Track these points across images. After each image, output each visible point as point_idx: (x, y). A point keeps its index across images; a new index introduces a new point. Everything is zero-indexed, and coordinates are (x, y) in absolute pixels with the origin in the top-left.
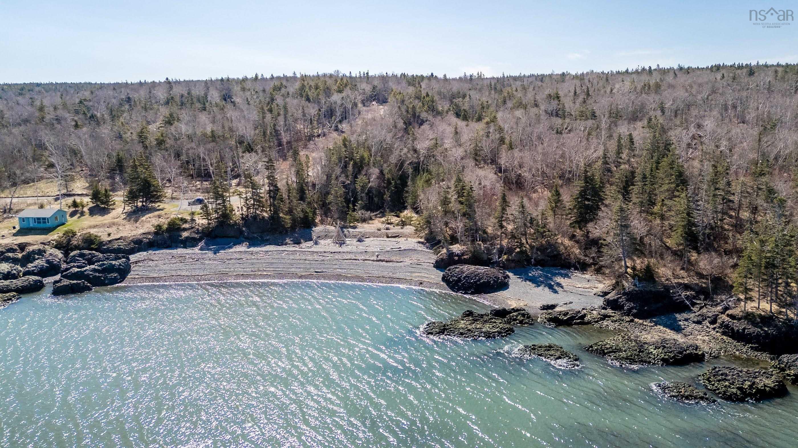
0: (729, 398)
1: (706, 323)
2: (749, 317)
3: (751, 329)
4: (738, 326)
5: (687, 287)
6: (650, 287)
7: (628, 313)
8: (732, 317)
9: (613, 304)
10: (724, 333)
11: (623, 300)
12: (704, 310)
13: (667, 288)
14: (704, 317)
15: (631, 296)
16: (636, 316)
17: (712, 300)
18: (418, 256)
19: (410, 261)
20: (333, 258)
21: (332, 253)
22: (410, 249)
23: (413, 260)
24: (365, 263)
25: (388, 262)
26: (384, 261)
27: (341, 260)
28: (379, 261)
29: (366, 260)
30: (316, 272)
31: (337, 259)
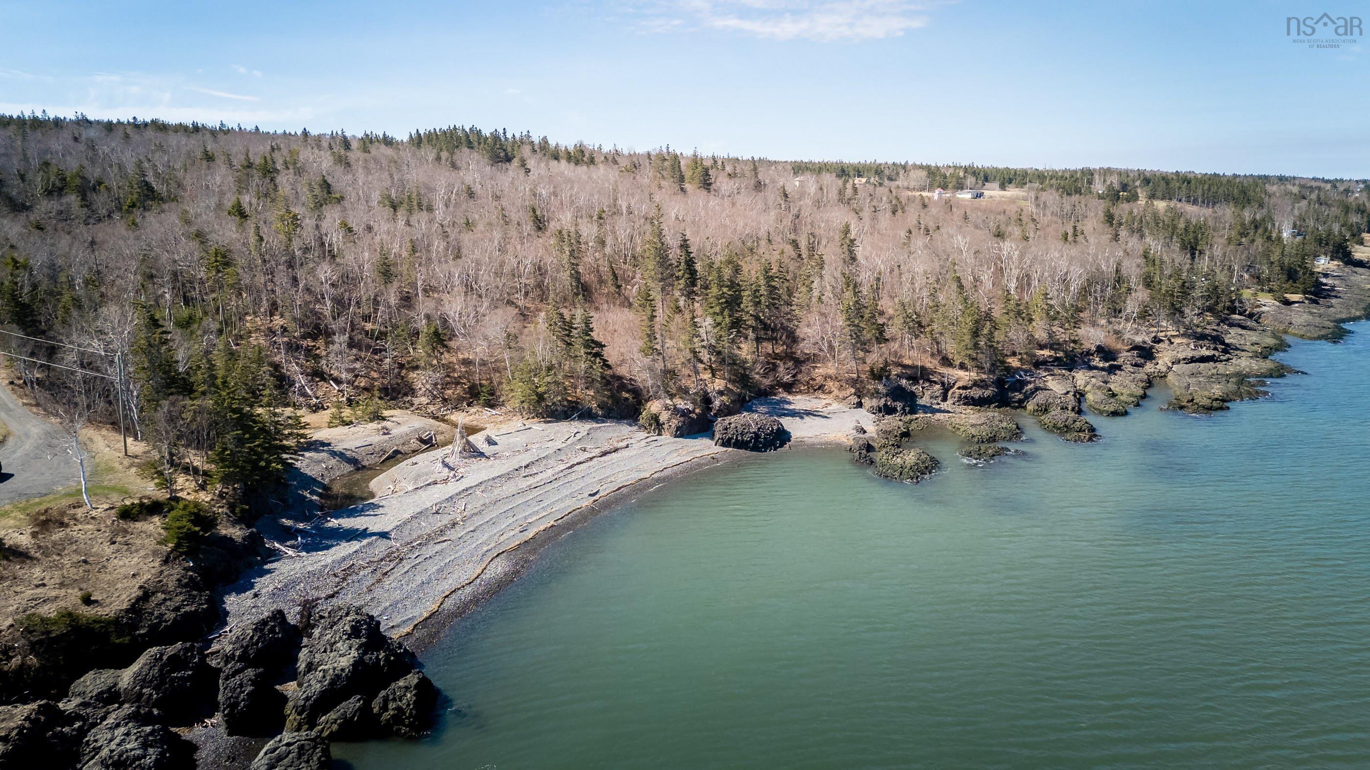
1: (940, 402)
6: (893, 385)
12: (929, 392)
13: (896, 381)
16: (911, 413)
18: (615, 435)
19: (630, 441)
20: (550, 472)
21: (525, 467)
22: (590, 429)
23: (622, 441)
24: (605, 462)
25: (614, 451)
26: (610, 453)
27: (570, 471)
28: (604, 454)
29: (591, 459)
30: (590, 495)
31: (562, 471)
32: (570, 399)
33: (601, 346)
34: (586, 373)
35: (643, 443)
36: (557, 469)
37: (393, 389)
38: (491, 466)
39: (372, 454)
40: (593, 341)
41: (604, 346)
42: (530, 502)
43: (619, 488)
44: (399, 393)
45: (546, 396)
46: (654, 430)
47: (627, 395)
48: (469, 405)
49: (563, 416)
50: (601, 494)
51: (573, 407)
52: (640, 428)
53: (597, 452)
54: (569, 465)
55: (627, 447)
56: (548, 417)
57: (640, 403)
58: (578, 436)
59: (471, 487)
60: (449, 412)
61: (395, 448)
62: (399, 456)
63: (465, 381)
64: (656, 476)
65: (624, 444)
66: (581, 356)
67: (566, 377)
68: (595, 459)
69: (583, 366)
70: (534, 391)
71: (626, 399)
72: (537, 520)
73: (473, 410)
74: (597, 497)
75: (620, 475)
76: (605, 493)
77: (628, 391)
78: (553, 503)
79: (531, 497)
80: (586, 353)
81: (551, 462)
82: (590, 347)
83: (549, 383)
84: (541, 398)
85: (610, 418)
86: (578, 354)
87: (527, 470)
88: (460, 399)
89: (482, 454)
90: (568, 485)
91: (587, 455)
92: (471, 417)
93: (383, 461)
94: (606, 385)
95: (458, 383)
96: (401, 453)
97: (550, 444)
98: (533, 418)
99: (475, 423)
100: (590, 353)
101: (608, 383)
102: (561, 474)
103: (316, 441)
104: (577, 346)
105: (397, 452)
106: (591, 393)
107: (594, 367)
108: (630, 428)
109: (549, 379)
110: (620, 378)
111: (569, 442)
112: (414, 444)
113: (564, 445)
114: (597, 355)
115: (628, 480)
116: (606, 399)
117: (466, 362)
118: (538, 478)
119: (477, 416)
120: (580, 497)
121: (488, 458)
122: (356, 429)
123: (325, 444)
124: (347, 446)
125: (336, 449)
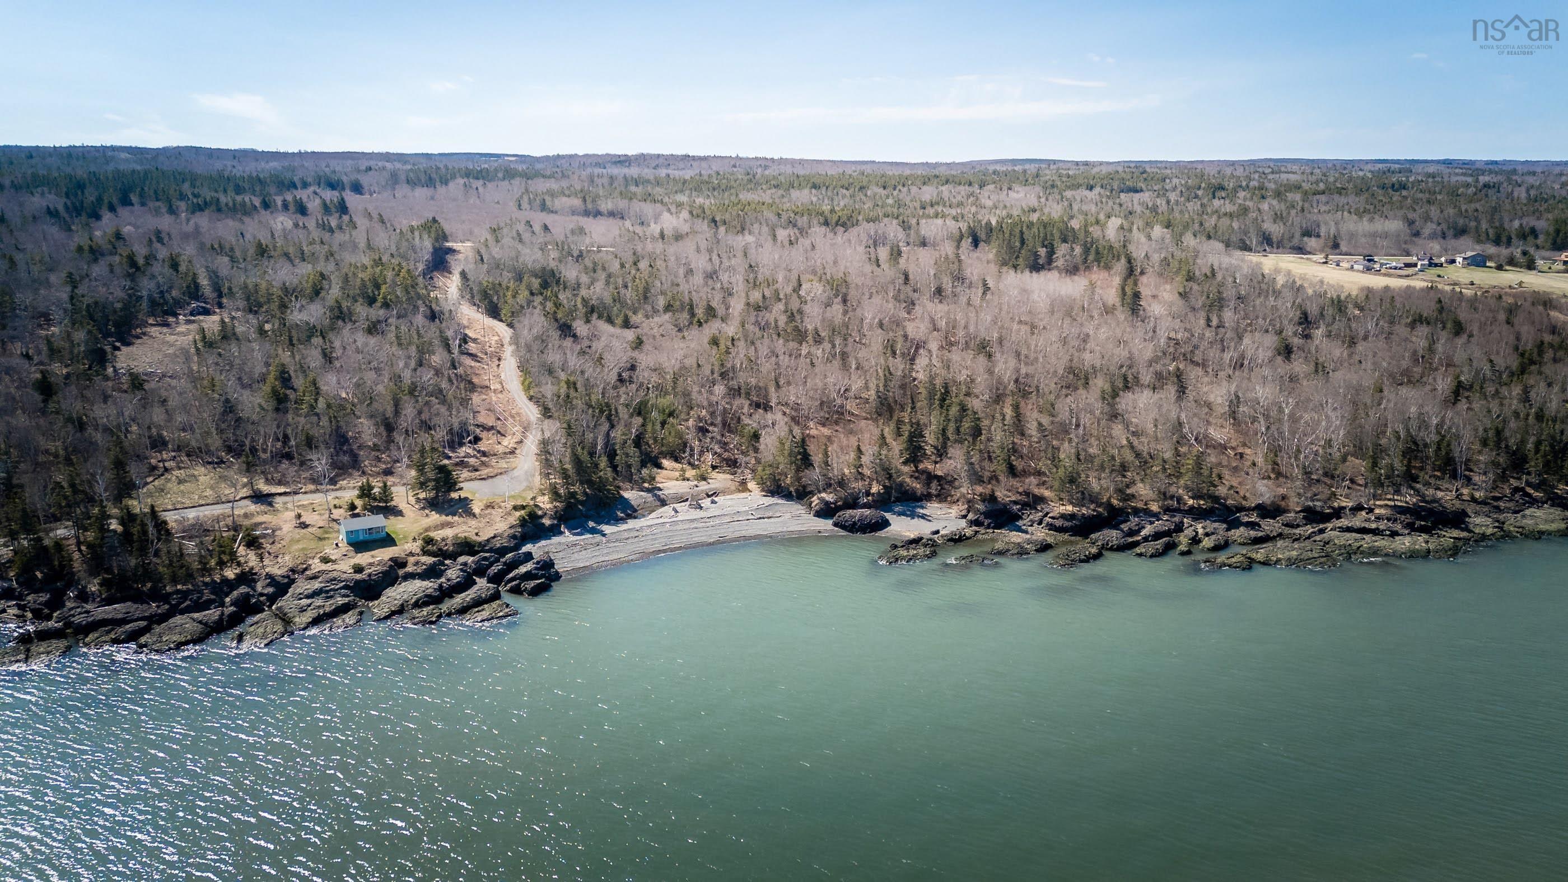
0: (1082, 561)
1: (1035, 525)
2: (1063, 516)
3: (1067, 524)
4: (1058, 523)
5: (1015, 503)
6: (996, 507)
7: (988, 527)
8: (1053, 518)
9: (976, 523)
10: (1050, 530)
11: (982, 518)
12: (1031, 517)
13: (1005, 505)
14: (1032, 522)
15: (987, 514)
16: (994, 528)
17: (1036, 509)
26: (764, 518)
39: (674, 498)
61: (688, 497)
93: (676, 501)
103: (658, 487)
105: (687, 499)
112: (703, 496)
121: (702, 510)
122: (686, 483)
123: (660, 489)
124: (666, 492)
125: (660, 493)
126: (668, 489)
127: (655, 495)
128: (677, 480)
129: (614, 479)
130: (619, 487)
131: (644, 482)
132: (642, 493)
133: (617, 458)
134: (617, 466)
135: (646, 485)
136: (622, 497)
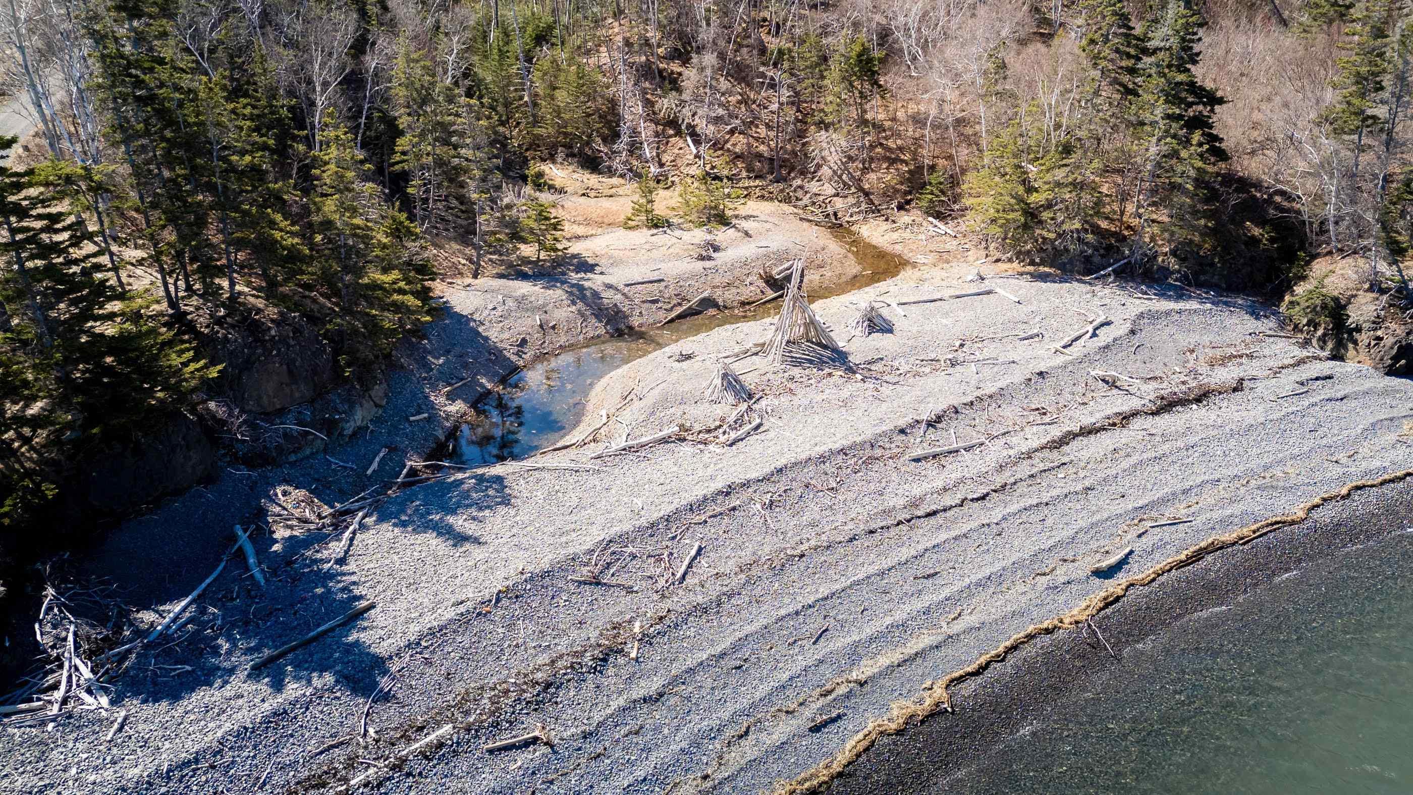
18: (1206, 339)
19: (1249, 368)
20: (996, 452)
21: (930, 424)
22: (1141, 316)
23: (1224, 360)
24: (1165, 437)
25: (1198, 400)
26: (1183, 402)
27: (1055, 456)
28: (1167, 405)
29: (1126, 418)
30: (1100, 574)
31: (1029, 455)
32: (1104, 224)
33: (1213, 100)
34: (1159, 165)
35: (1288, 381)
36: (1022, 443)
37: (784, 163)
38: (845, 403)
39: (654, 302)
40: (1192, 84)
41: (1221, 101)
42: (893, 577)
43: (1198, 555)
44: (792, 169)
45: (1046, 215)
46: (1323, 340)
47: (1256, 231)
48: (900, 208)
49: (1079, 266)
50: (1137, 572)
51: (1109, 248)
52: (1282, 325)
53: (1149, 392)
54: (1056, 432)
55: (1238, 388)
56: (1043, 263)
57: (1289, 256)
58: (1104, 337)
59: (746, 485)
60: (861, 217)
61: (705, 294)
62: (712, 312)
63: (907, 157)
64: (1325, 515)
65: (1225, 375)
66: (1153, 124)
67: (1106, 171)
68: (1137, 423)
69: (1153, 150)
70: (1021, 200)
71: (1254, 241)
72: (891, 669)
73: (905, 218)
74: (1122, 579)
75: (1208, 498)
76: (1149, 572)
77: (1261, 222)
78: (968, 591)
79: (905, 553)
80: (1168, 117)
81: (1010, 413)
82: (1182, 100)
83: (1058, 184)
84: (1032, 216)
85: (1199, 285)
86: (1147, 116)
87: (931, 434)
88: (888, 194)
89: (839, 358)
90: (1034, 517)
91: (1122, 404)
92: (895, 236)
93: (672, 321)
94: (1207, 200)
95: (892, 162)
96: (715, 305)
97: (1021, 351)
98: (1010, 260)
99: (898, 248)
100: (1180, 117)
101: (1213, 196)
102: (1024, 470)
103: (574, 256)
104: (1146, 97)
105: (708, 303)
106: (1163, 216)
107: (1184, 154)
108: (1252, 324)
109: (1060, 174)
110: (1244, 184)
111: (1076, 350)
112: (754, 288)
113: (1060, 360)
114: (1198, 123)
115: (1225, 522)
116: (1197, 238)
117: (918, 120)
118: (953, 471)
119: (907, 234)
120: (1061, 576)
121: (851, 370)
122: (663, 238)
123: (586, 267)
124: (617, 277)
125: (594, 282)
126: (616, 263)
127: (579, 294)
128: (627, 224)
129: (398, 232)
130: (425, 270)
131: (516, 236)
132: (523, 288)
133: (403, 143)
134: (404, 177)
135: (528, 250)
136: (443, 311)
